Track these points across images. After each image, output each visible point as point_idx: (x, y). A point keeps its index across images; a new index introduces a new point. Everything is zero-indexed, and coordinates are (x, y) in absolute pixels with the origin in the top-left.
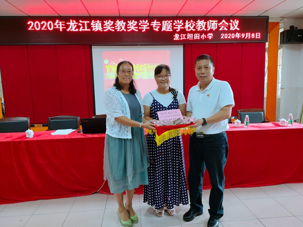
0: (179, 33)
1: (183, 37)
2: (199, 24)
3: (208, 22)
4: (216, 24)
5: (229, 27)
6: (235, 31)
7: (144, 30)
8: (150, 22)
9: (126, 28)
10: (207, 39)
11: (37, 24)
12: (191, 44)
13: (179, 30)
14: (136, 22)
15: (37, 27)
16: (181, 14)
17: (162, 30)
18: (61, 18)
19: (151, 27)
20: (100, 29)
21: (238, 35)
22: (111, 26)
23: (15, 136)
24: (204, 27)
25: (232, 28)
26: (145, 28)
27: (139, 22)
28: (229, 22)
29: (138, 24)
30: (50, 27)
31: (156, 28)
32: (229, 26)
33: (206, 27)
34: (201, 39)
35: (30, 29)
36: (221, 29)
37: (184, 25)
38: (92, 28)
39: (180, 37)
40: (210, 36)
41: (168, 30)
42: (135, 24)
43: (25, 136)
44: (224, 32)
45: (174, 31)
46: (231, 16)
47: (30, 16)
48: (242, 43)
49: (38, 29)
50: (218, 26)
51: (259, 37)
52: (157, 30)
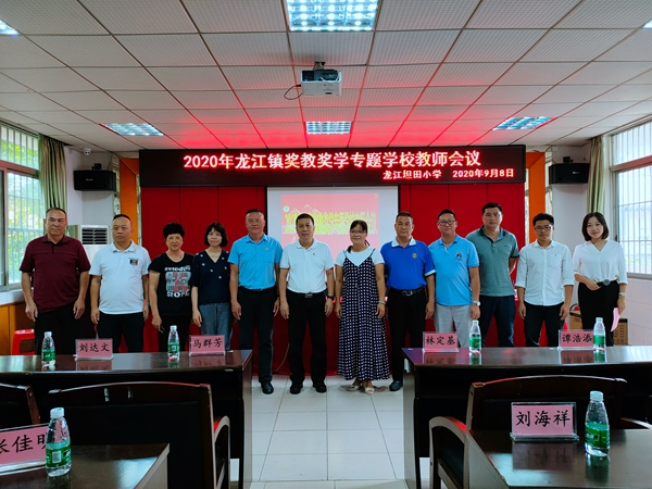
0: (392, 170)
1: (397, 175)
2: (420, 157)
3: (434, 154)
4: (446, 157)
5: (464, 162)
6: (474, 168)
7: (341, 166)
8: (349, 155)
9: (316, 163)
10: (432, 178)
11: (196, 160)
12: (409, 185)
13: (391, 166)
14: (330, 156)
15: (196, 163)
16: (393, 145)
17: (367, 166)
18: (228, 152)
19: (351, 162)
21: (478, 173)
22: (295, 161)
24: (427, 162)
25: (469, 163)
26: (342, 164)
27: (334, 155)
28: (464, 154)
29: (332, 159)
30: (214, 163)
31: (358, 163)
32: (465, 159)
33: (431, 161)
34: (423, 179)
35: (186, 166)
36: (452, 165)
37: (399, 159)
38: (269, 165)
39: (392, 176)
41: (375, 166)
42: (329, 158)
44: (458, 168)
45: (385, 168)
46: (467, 146)
47: (186, 149)
48: (486, 184)
49: (197, 166)
50: (448, 160)
51: (512, 176)
52: (359, 166)
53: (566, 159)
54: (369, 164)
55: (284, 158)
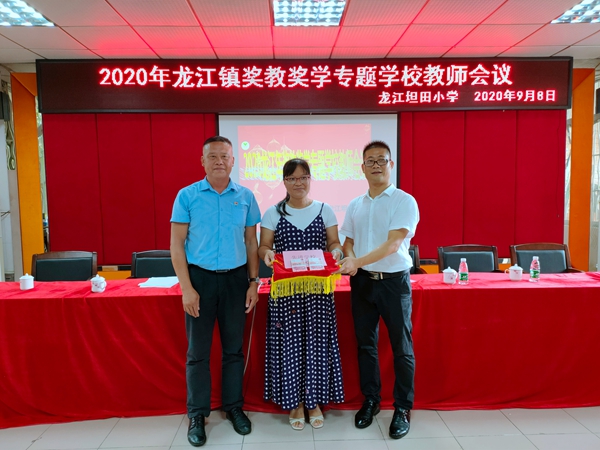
1: (398, 98)
2: (430, 73)
3: (449, 69)
4: (465, 73)
5: (490, 79)
6: (504, 87)
7: (321, 85)
8: (332, 70)
9: (285, 80)
10: (445, 102)
11: (117, 75)
12: (413, 112)
13: (389, 85)
14: (305, 70)
15: (117, 79)
16: (395, 54)
17: (357, 85)
18: (163, 63)
19: (335, 79)
20: (237, 83)
21: (509, 95)
22: (256, 78)
23: (70, 287)
24: (439, 79)
25: (496, 81)
26: (322, 81)
27: (310, 70)
28: (491, 68)
29: (308, 74)
30: (142, 79)
31: (344, 81)
32: (492, 76)
33: (444, 79)
34: (434, 103)
35: (103, 83)
36: (474, 83)
37: (401, 75)
38: (220, 82)
39: (391, 99)
40: (453, 96)
41: (367, 85)
42: (304, 74)
43: (90, 288)
44: (481, 88)
45: (381, 87)
46: (496, 57)
47: (104, 60)
48: (517, 110)
49: (119, 83)
50: (468, 76)
51: (553, 99)
52: (346, 84)
54: (359, 83)
55: (241, 73)
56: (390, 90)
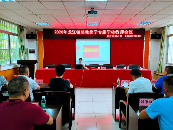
3: (120, 31)
4: (123, 32)
8: (98, 31)
9: (89, 33)
12: (113, 39)
14: (93, 31)
15: (58, 32)
18: (66, 29)
19: (98, 33)
21: (132, 36)
22: (83, 32)
24: (118, 33)
25: (129, 33)
26: (96, 33)
27: (94, 31)
29: (93, 32)
30: (62, 32)
32: (129, 32)
34: (117, 37)
35: (55, 33)
36: (125, 34)
37: (111, 32)
38: (77, 33)
39: (109, 36)
40: (121, 36)
45: (107, 34)
46: (129, 29)
47: (55, 29)
48: (134, 39)
51: (141, 37)
52: (100, 34)
53: (155, 33)
54: (103, 33)
55: (81, 31)
56: (109, 35)
